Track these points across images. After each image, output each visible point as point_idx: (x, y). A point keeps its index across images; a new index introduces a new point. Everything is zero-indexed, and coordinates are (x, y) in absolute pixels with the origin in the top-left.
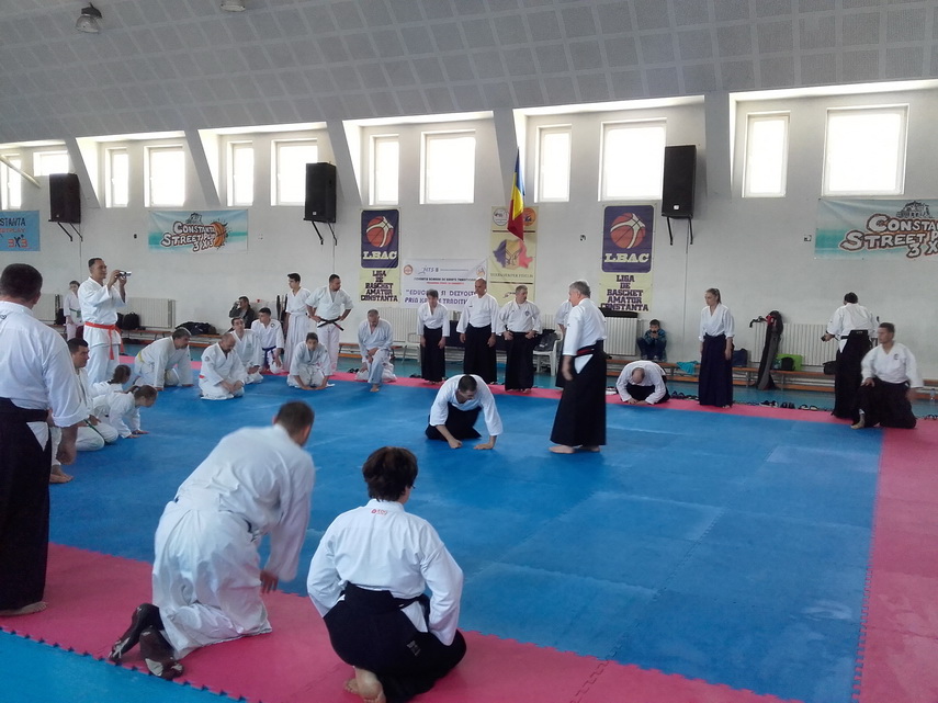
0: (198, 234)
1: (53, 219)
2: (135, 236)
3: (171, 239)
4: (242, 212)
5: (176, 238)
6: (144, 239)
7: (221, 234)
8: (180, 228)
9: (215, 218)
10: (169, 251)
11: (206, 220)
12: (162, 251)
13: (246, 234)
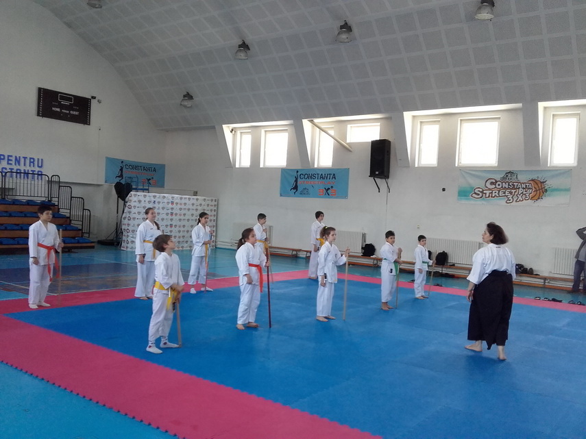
0: (513, 188)
1: (372, 174)
2: (444, 190)
3: (482, 192)
4: (565, 172)
5: (488, 192)
6: (453, 191)
7: (538, 189)
8: (492, 183)
9: (535, 177)
10: (479, 202)
11: (523, 178)
12: (472, 202)
13: (568, 190)
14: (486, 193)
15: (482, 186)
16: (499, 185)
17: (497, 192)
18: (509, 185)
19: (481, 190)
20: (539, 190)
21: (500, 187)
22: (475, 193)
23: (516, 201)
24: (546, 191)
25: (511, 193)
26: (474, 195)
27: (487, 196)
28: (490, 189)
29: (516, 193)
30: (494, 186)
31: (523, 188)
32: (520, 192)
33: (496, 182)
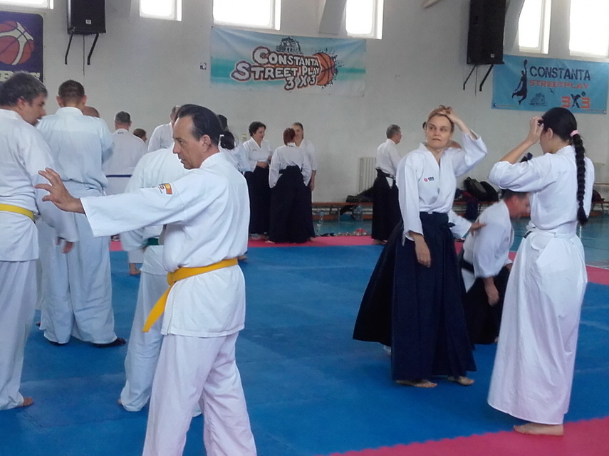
14: (255, 72)
15: (249, 58)
16: (273, 59)
17: (272, 70)
18: (288, 59)
19: (247, 66)
20: (328, 69)
21: (276, 61)
22: (238, 71)
23: (298, 87)
24: (337, 71)
25: (291, 72)
26: (236, 74)
27: (257, 77)
28: (261, 65)
29: (299, 74)
30: (266, 61)
31: (308, 66)
32: (304, 72)
33: (270, 53)
